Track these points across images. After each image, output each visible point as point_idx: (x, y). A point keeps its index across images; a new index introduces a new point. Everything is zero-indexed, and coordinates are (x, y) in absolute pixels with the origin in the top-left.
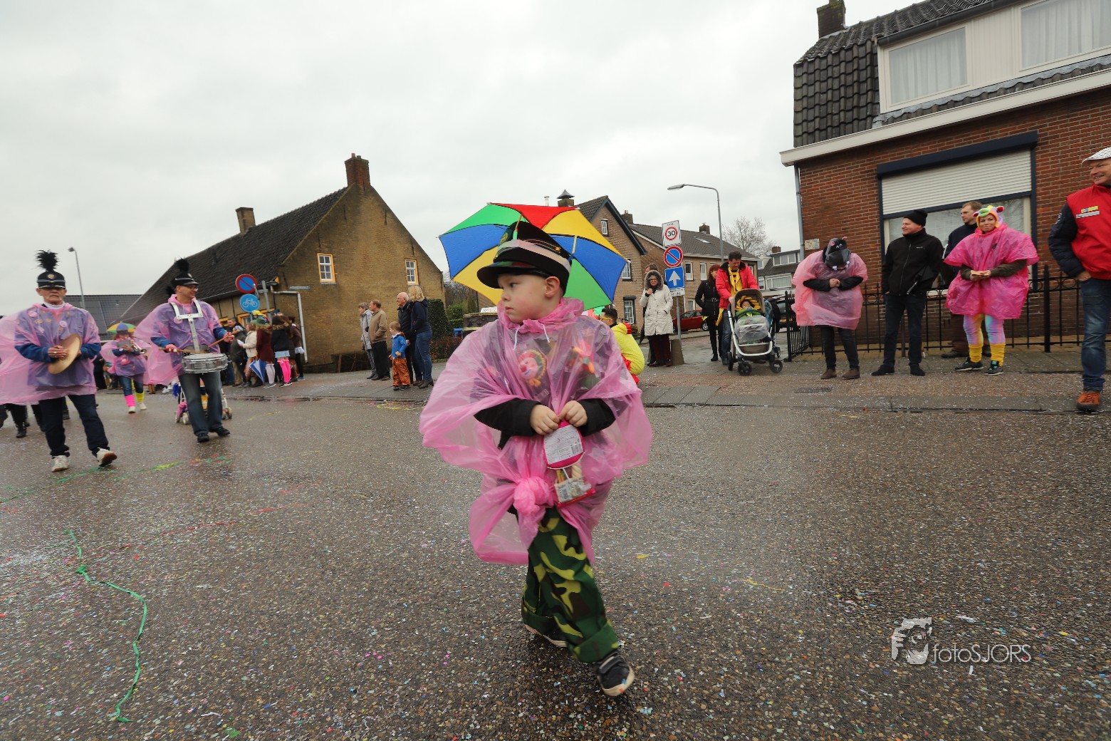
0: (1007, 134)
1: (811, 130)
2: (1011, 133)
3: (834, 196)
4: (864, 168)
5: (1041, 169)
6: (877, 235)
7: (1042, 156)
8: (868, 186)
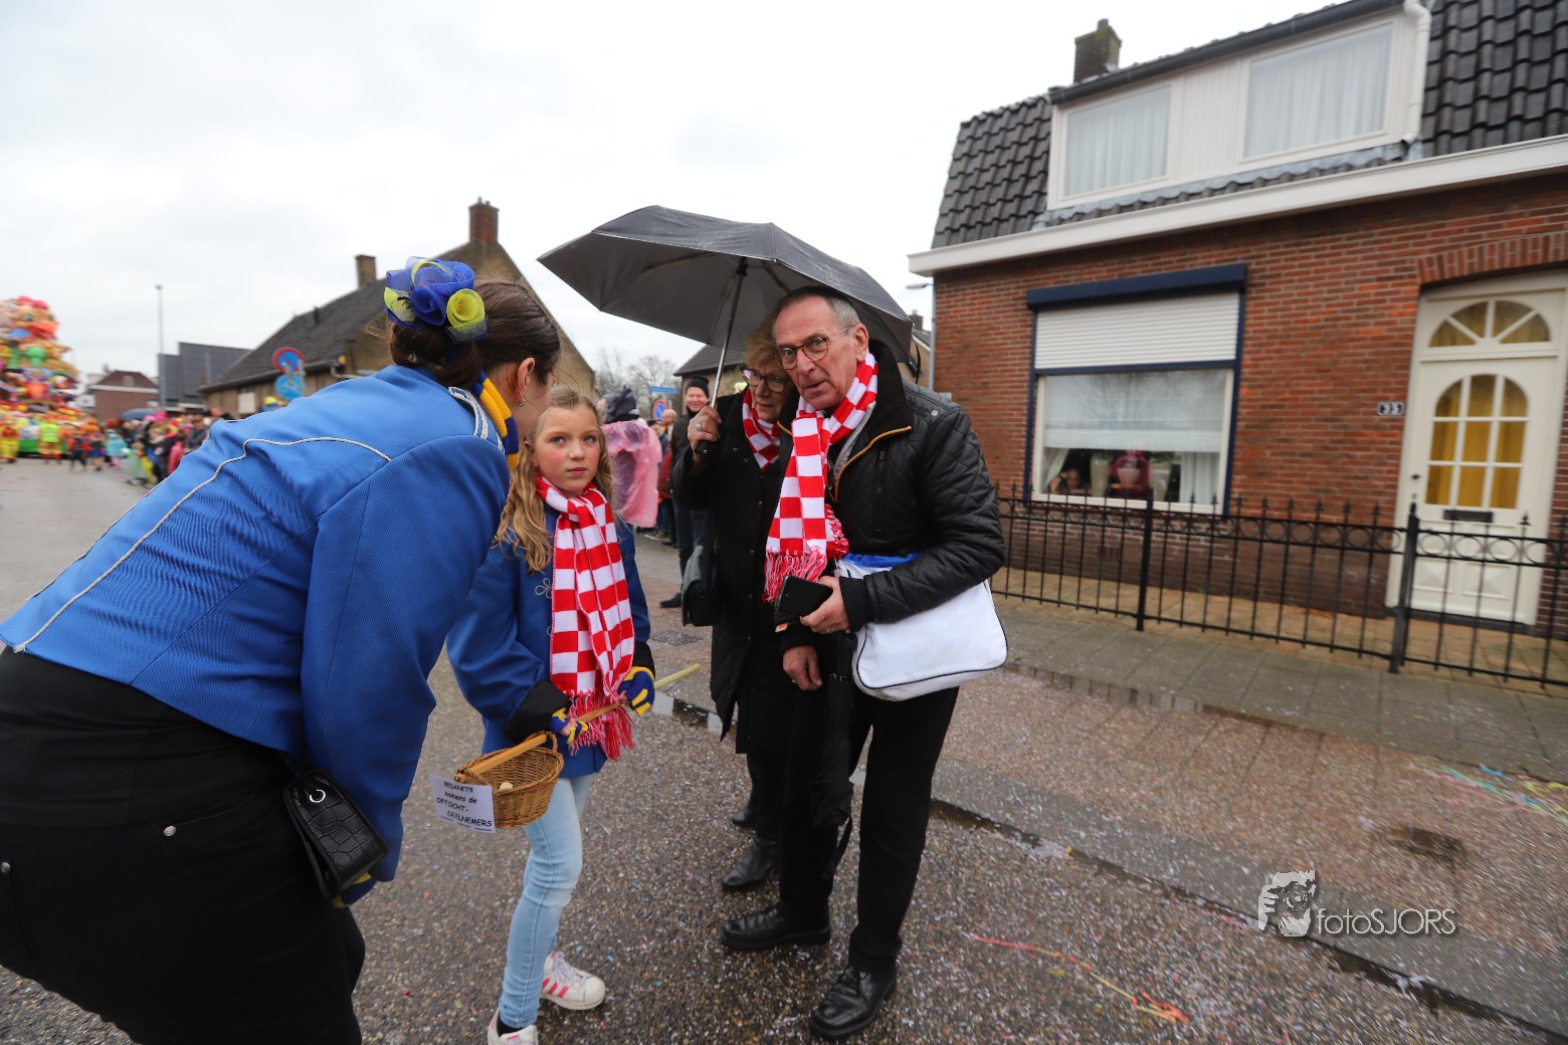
0: (1210, 263)
1: (956, 226)
2: (1217, 262)
3: (975, 331)
4: (1016, 293)
5: (1252, 325)
6: (1025, 398)
7: (1257, 305)
8: (1021, 321)
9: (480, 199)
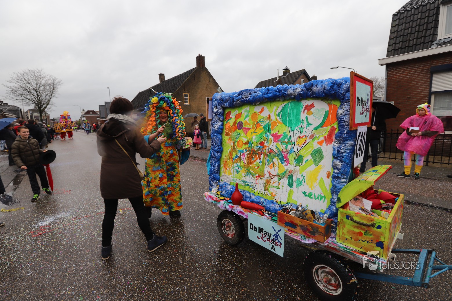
1: (397, 48)
3: (404, 81)
4: (424, 68)
8: (424, 77)
9: (199, 54)
